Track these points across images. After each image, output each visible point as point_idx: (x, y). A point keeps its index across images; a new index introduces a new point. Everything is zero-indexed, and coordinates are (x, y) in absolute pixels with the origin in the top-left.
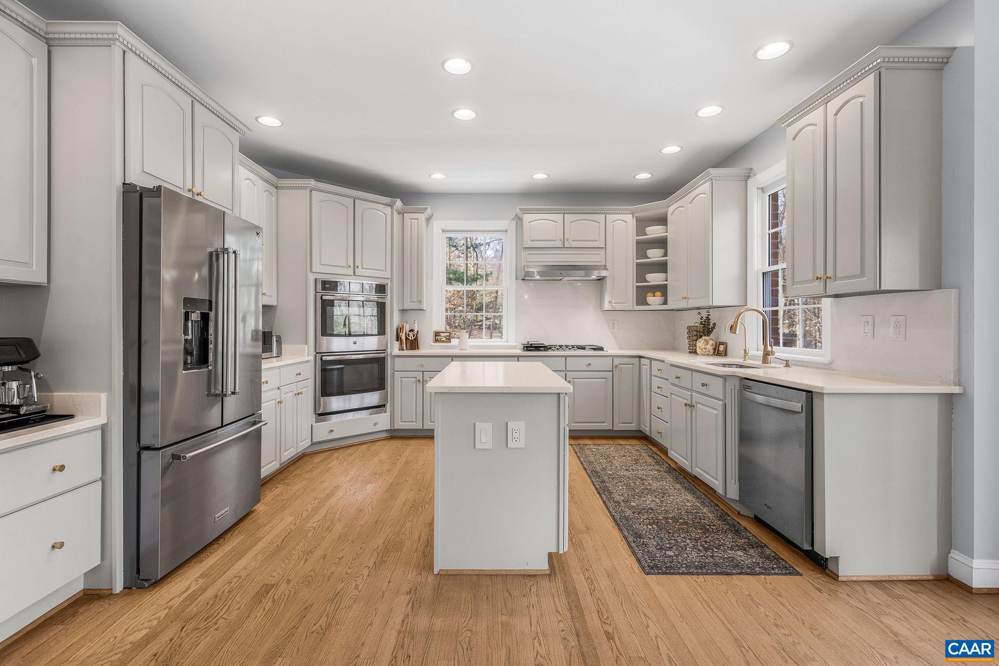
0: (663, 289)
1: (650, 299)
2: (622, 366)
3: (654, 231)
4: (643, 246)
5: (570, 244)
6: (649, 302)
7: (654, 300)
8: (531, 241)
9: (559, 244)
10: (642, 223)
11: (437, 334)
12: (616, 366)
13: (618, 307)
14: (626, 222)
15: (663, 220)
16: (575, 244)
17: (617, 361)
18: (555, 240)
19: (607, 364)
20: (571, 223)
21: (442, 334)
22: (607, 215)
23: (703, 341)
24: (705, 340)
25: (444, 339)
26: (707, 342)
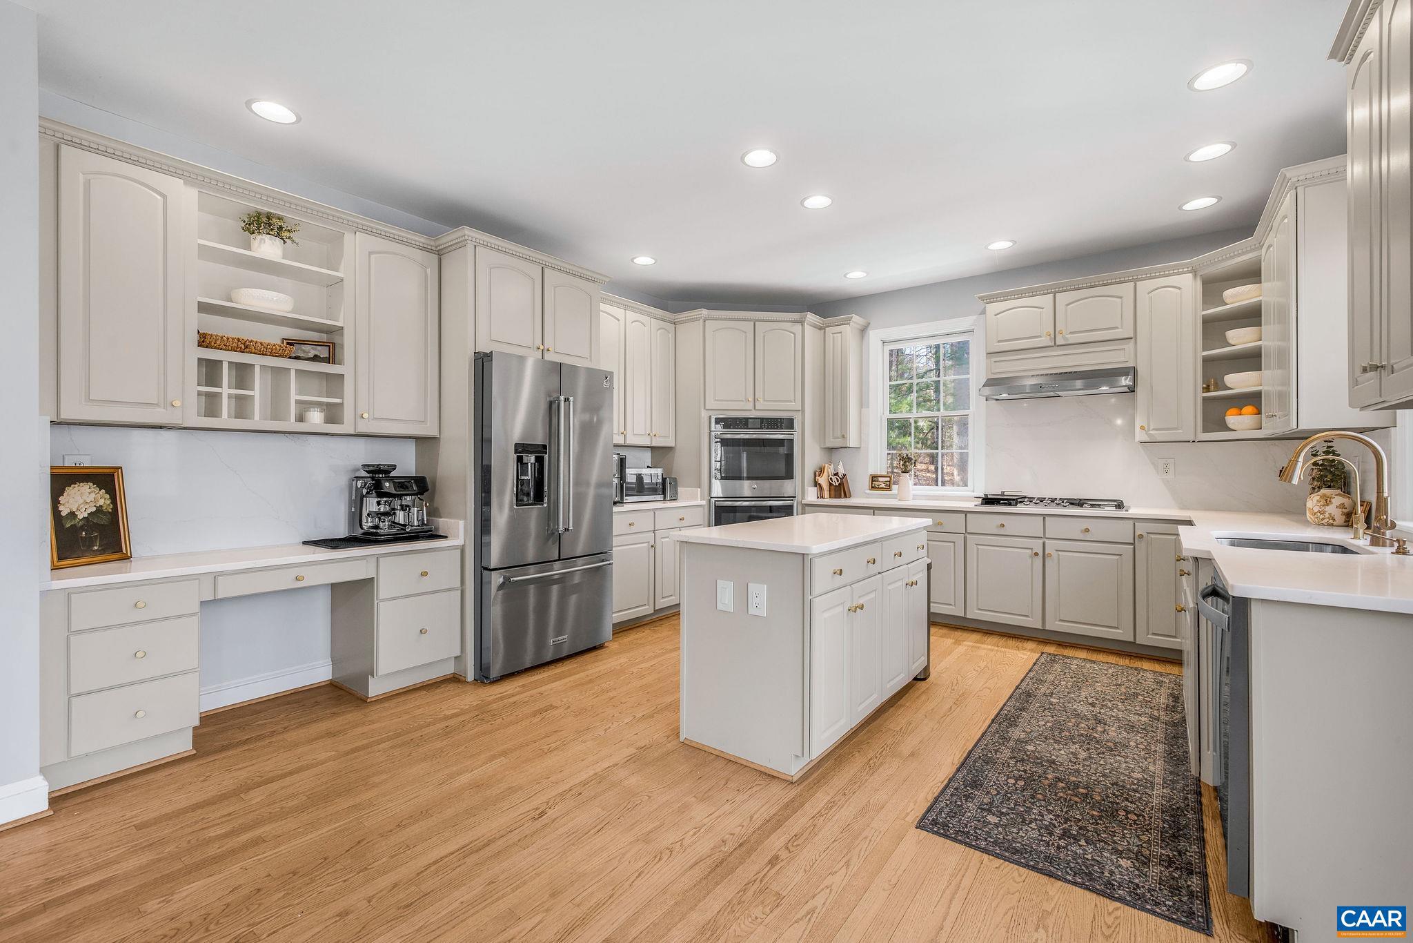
0: (1253, 400)
1: (1232, 420)
2: (1152, 536)
3: (1238, 297)
4: (1213, 328)
5: (1066, 339)
6: (1230, 426)
7: (1240, 421)
8: (999, 342)
9: (1044, 341)
10: (1213, 287)
11: (874, 478)
12: (1141, 536)
13: (1159, 436)
14: (1180, 289)
15: (1252, 274)
16: (1073, 339)
17: (1141, 529)
18: (1040, 336)
19: (1125, 532)
20: (1068, 305)
21: (880, 479)
22: (1138, 283)
23: (1318, 498)
24: (1324, 496)
25: (883, 486)
26: (1327, 501)
